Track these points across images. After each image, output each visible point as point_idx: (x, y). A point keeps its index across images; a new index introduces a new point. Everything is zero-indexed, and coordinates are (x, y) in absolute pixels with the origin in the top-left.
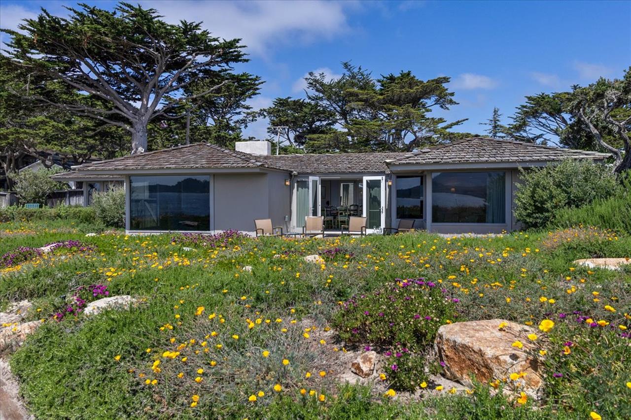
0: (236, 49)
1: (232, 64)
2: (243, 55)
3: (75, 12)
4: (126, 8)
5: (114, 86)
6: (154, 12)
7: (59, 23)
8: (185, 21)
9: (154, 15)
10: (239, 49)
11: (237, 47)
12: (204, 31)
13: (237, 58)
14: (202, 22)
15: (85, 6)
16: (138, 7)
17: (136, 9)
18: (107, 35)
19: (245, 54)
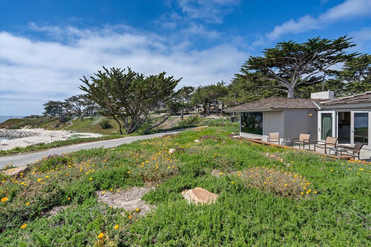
0: (345, 42)
1: (344, 50)
2: (349, 43)
3: (264, 52)
4: (280, 44)
5: (286, 75)
6: (291, 42)
7: (256, 59)
8: (310, 39)
9: (292, 42)
10: (347, 41)
11: (344, 41)
12: (323, 40)
13: (346, 46)
14: (319, 36)
15: (266, 49)
16: (283, 42)
17: (283, 43)
18: (273, 57)
19: (350, 43)
